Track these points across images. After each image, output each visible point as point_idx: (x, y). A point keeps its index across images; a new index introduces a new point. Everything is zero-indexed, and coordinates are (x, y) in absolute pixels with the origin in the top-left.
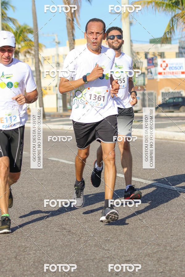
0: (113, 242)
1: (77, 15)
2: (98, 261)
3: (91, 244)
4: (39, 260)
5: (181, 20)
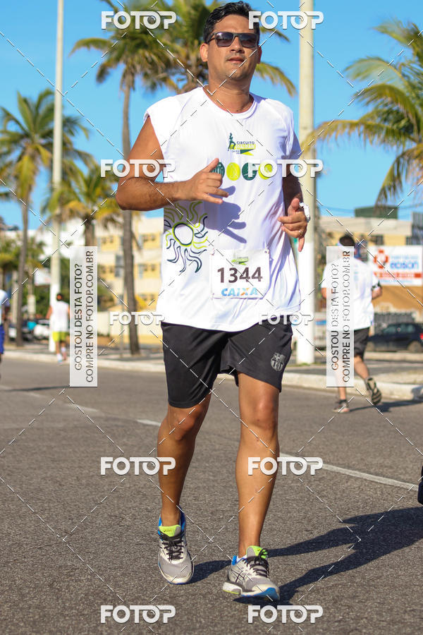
5: (415, 162)
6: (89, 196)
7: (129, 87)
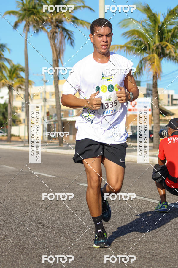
0: (80, 234)
1: (61, 57)
2: (65, 247)
3: (61, 235)
4: (16, 245)
5: (148, 62)
6: (10, 77)
7: (27, 31)
